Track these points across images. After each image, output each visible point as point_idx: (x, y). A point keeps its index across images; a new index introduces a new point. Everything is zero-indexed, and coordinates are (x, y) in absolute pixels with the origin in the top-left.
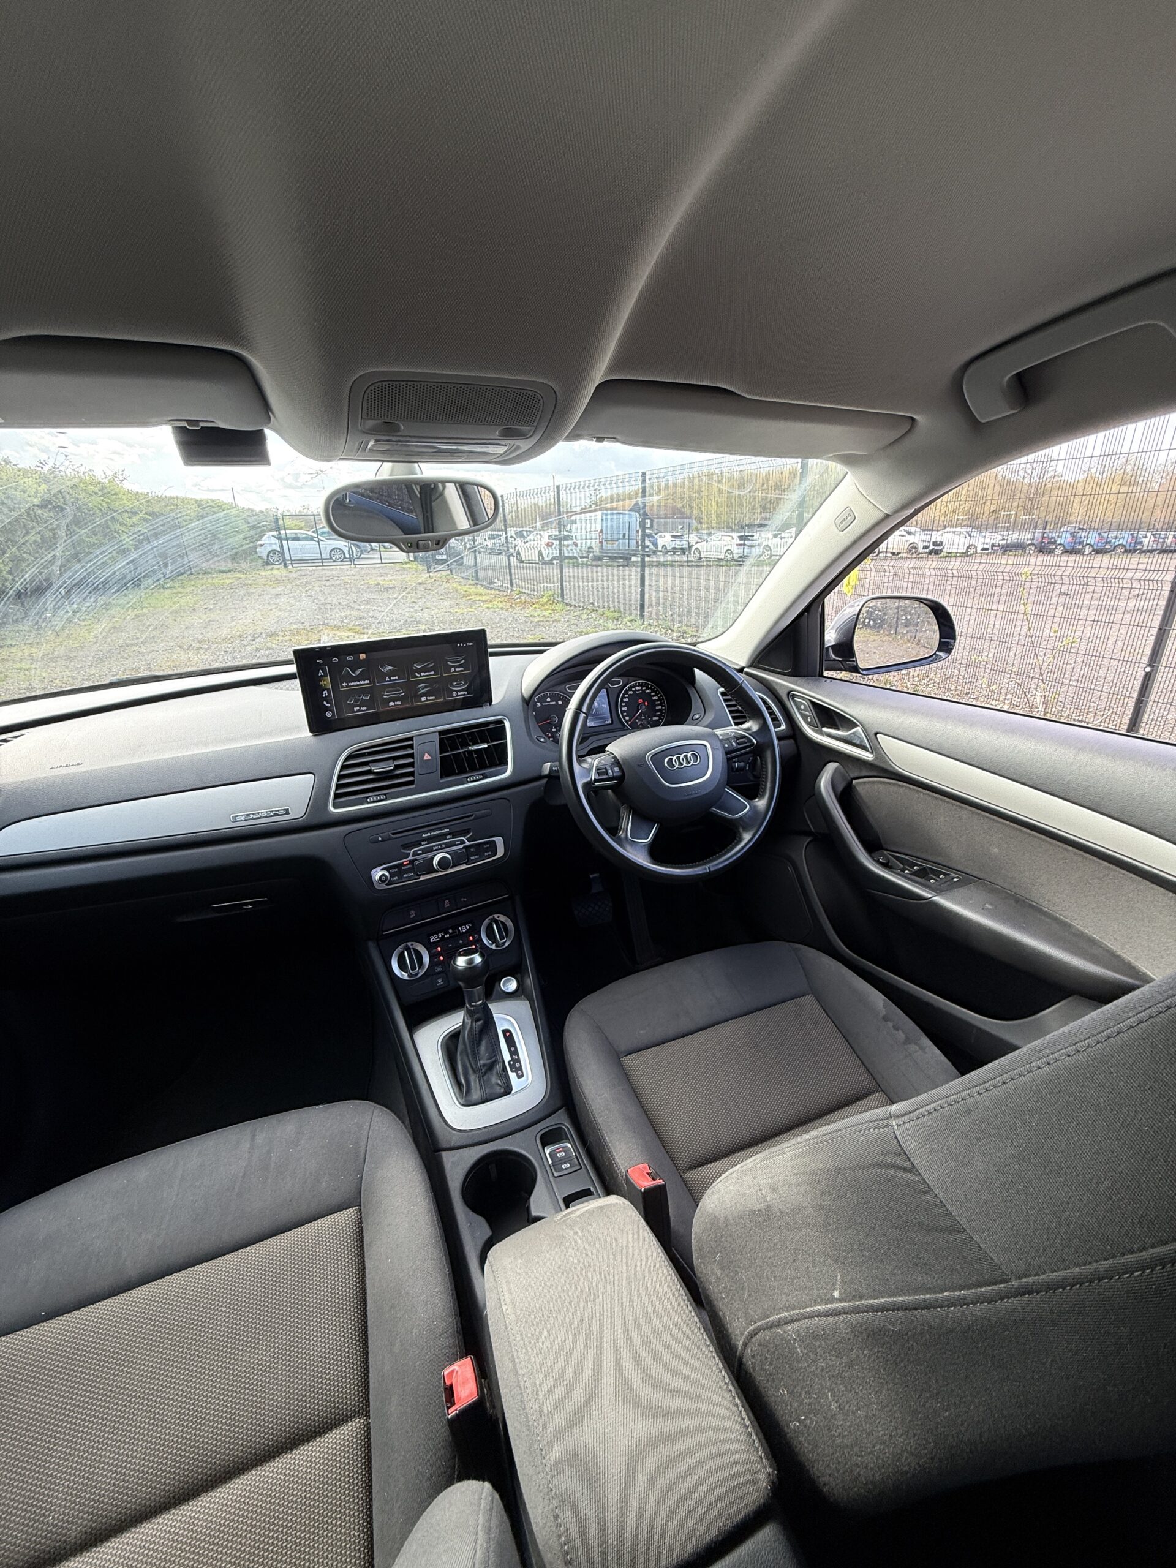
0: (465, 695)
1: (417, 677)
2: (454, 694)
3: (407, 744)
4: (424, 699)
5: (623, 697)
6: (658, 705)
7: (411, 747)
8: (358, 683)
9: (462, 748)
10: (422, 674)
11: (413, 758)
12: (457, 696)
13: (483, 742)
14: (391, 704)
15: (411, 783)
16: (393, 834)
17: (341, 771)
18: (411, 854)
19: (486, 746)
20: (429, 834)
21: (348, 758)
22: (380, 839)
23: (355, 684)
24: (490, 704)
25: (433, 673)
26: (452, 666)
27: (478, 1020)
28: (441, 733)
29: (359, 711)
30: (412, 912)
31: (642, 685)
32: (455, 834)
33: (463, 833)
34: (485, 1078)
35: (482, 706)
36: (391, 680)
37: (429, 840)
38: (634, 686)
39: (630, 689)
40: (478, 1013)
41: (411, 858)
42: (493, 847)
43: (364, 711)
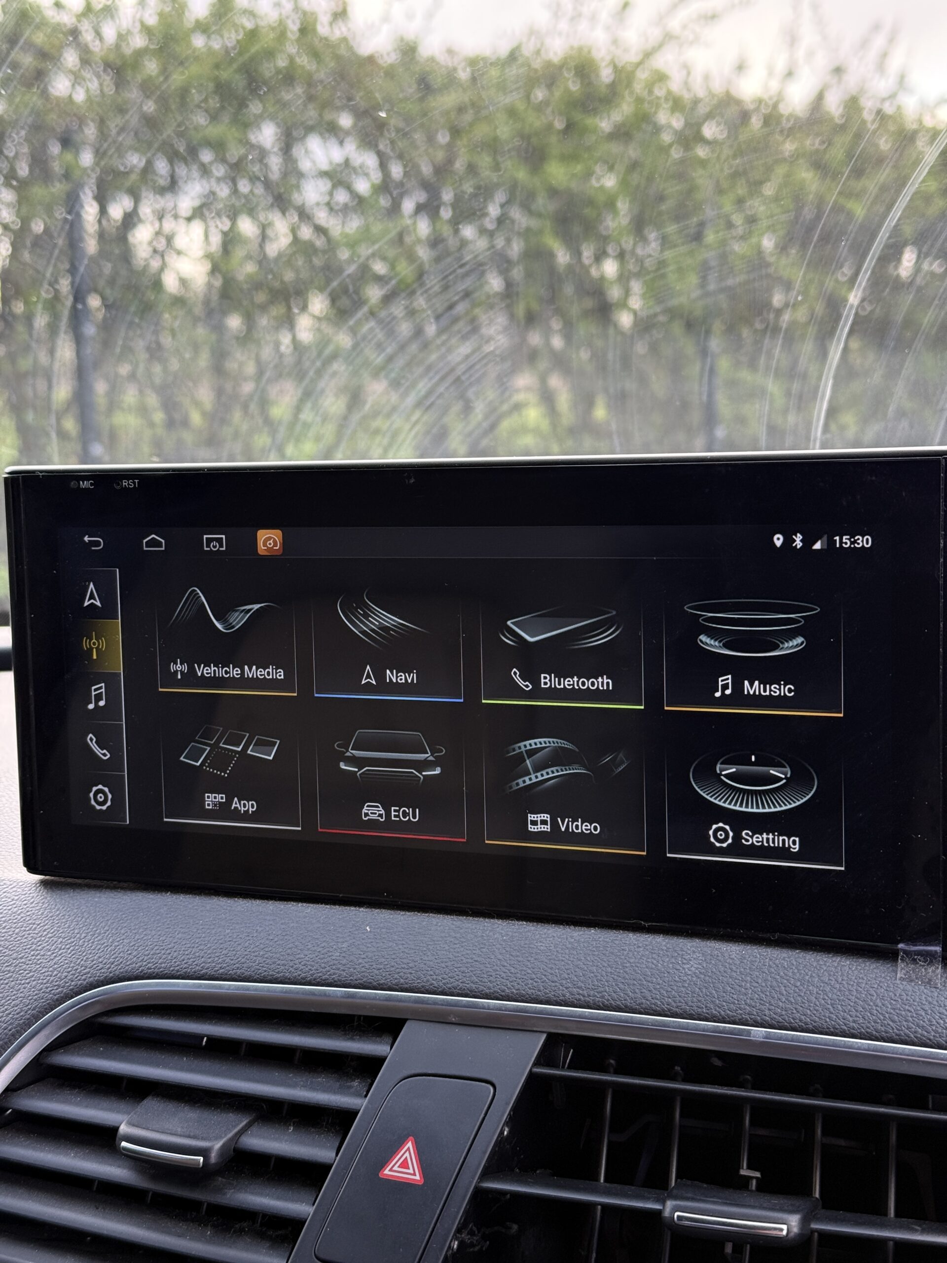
0: (783, 853)
1: (521, 694)
7: (363, 1073)
8: (235, 672)
10: (547, 681)
11: (336, 1144)
12: (738, 848)
14: (372, 811)
23: (221, 672)
25: (603, 682)
26: (723, 664)
29: (224, 811)
36: (384, 686)
43: (246, 817)
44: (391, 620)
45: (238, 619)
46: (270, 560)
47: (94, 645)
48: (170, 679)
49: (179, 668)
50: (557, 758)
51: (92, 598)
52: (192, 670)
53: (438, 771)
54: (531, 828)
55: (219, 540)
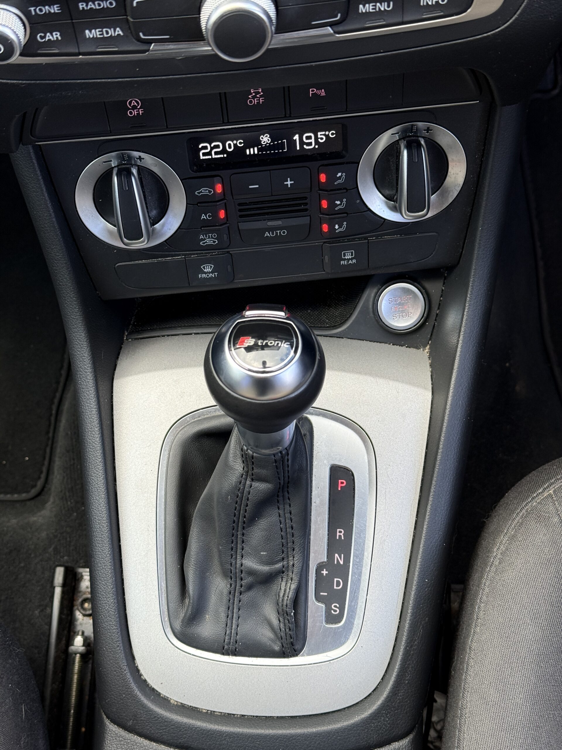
40: (261, 467)
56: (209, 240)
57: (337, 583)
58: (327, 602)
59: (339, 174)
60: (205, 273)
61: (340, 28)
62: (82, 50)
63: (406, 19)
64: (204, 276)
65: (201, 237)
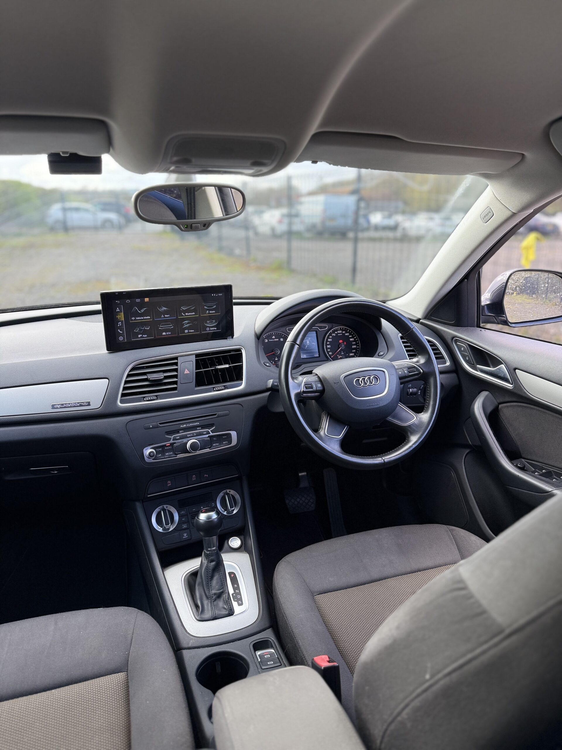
0: (215, 330)
1: (183, 316)
2: (208, 329)
3: (173, 361)
4: (186, 331)
5: (328, 338)
6: (354, 345)
7: (176, 364)
8: (143, 318)
9: (211, 367)
10: (186, 314)
11: (177, 372)
12: (210, 330)
13: (225, 364)
14: (164, 334)
15: (175, 389)
16: (160, 424)
17: (127, 377)
18: (172, 439)
19: (227, 366)
20: (185, 426)
21: (132, 370)
22: (151, 426)
23: (140, 318)
24: (232, 338)
25: (194, 313)
26: (207, 310)
27: (212, 561)
28: (197, 355)
29: (142, 337)
30: (169, 482)
31: (343, 330)
32: (203, 427)
33: (209, 426)
34: (215, 603)
35: (227, 339)
36: (165, 317)
37: (185, 429)
38: (337, 331)
39: (334, 332)
40: (212, 556)
41: (172, 441)
42: (229, 437)
43: (145, 337)
44: (165, 309)
45: (142, 311)
46: (147, 302)
47: (118, 317)
48: (132, 320)
49: (133, 318)
50: (188, 323)
51: (118, 310)
52: (135, 318)
53: (173, 327)
54: (185, 332)
55: (139, 300)
56: (185, 526)
57: (239, 597)
58: (237, 601)
59: (213, 504)
60: (185, 536)
61: (210, 449)
62: (165, 457)
63: (222, 446)
64: (184, 537)
65: (183, 525)
